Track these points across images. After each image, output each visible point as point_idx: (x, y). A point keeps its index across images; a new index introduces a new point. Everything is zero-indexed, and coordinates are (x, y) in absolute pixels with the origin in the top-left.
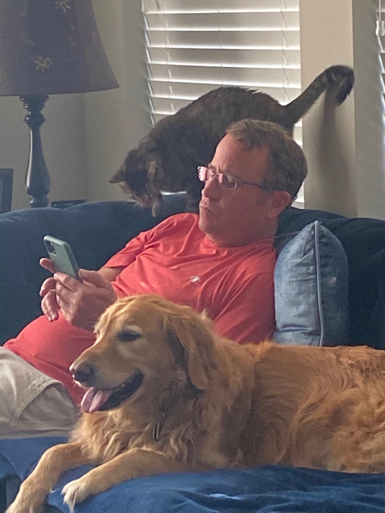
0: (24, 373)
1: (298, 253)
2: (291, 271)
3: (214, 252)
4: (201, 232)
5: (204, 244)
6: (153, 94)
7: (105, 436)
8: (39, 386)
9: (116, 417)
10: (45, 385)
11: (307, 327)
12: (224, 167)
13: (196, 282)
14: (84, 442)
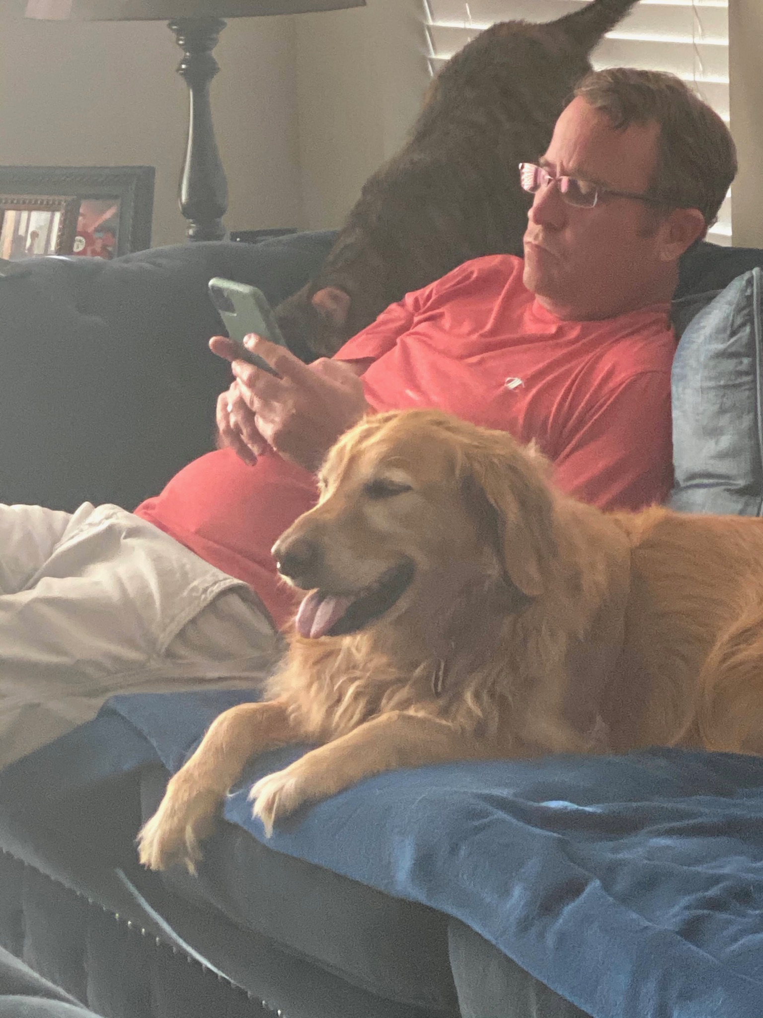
0: (175, 565)
1: (720, 331)
2: (706, 366)
3: (553, 329)
4: (526, 290)
5: (533, 315)
6: (433, 19)
7: (336, 687)
8: (205, 591)
9: (357, 649)
10: (216, 589)
11: (734, 480)
12: (571, 164)
13: (516, 388)
14: (293, 699)
